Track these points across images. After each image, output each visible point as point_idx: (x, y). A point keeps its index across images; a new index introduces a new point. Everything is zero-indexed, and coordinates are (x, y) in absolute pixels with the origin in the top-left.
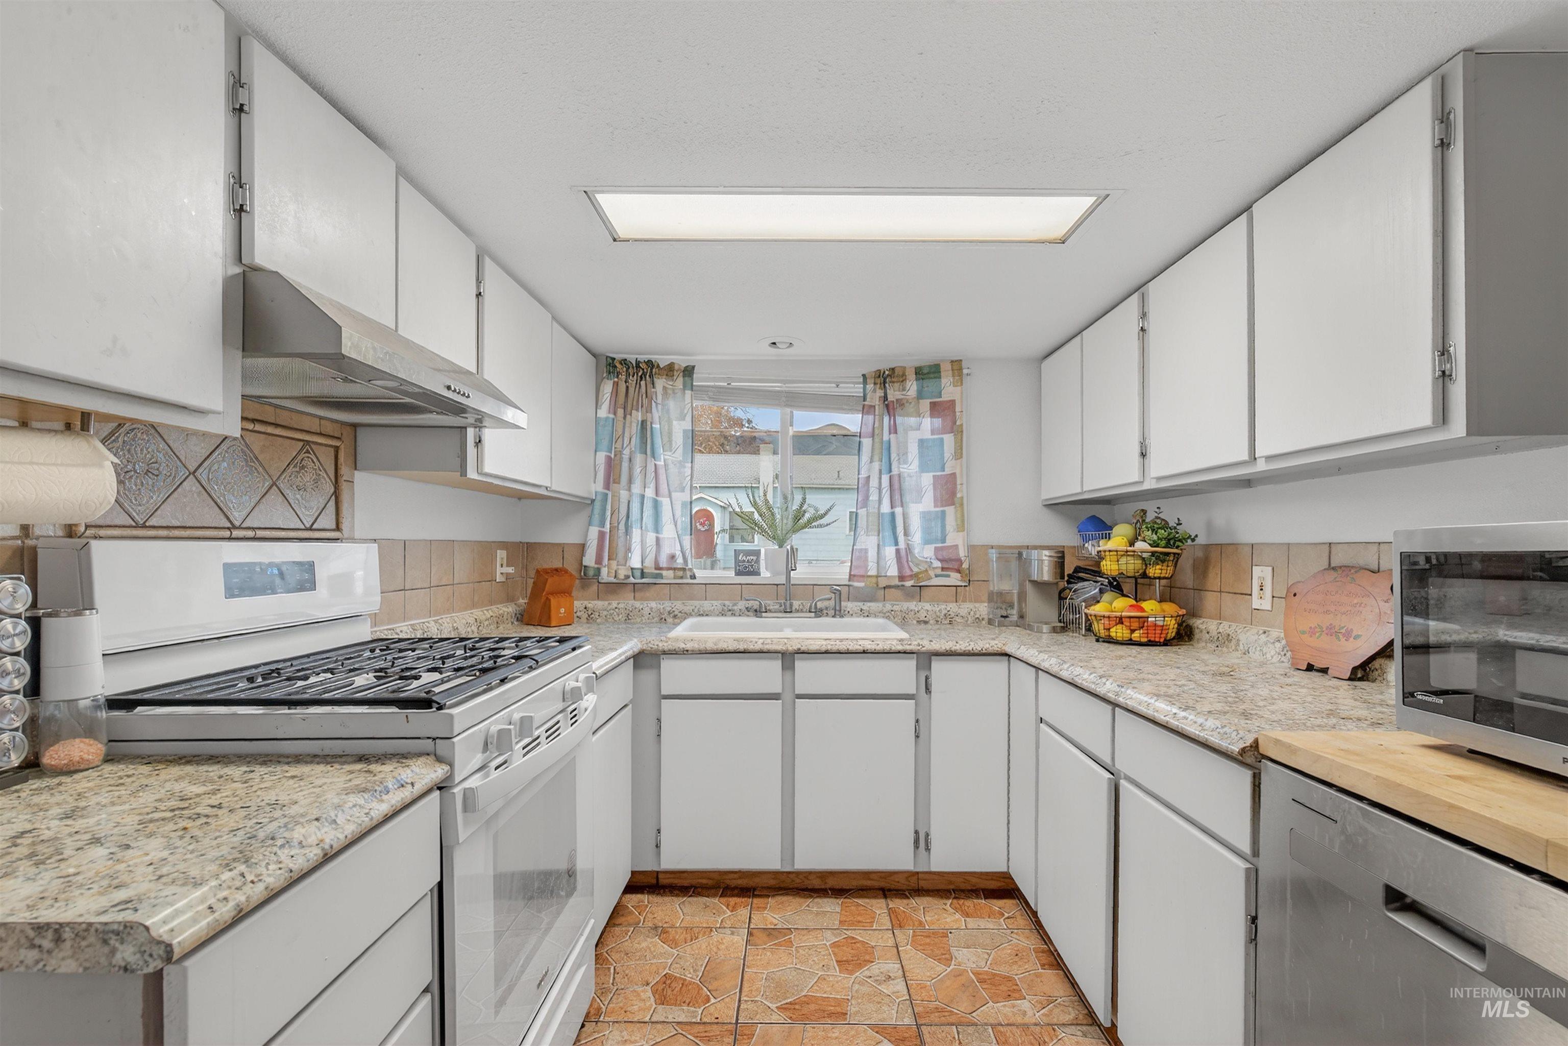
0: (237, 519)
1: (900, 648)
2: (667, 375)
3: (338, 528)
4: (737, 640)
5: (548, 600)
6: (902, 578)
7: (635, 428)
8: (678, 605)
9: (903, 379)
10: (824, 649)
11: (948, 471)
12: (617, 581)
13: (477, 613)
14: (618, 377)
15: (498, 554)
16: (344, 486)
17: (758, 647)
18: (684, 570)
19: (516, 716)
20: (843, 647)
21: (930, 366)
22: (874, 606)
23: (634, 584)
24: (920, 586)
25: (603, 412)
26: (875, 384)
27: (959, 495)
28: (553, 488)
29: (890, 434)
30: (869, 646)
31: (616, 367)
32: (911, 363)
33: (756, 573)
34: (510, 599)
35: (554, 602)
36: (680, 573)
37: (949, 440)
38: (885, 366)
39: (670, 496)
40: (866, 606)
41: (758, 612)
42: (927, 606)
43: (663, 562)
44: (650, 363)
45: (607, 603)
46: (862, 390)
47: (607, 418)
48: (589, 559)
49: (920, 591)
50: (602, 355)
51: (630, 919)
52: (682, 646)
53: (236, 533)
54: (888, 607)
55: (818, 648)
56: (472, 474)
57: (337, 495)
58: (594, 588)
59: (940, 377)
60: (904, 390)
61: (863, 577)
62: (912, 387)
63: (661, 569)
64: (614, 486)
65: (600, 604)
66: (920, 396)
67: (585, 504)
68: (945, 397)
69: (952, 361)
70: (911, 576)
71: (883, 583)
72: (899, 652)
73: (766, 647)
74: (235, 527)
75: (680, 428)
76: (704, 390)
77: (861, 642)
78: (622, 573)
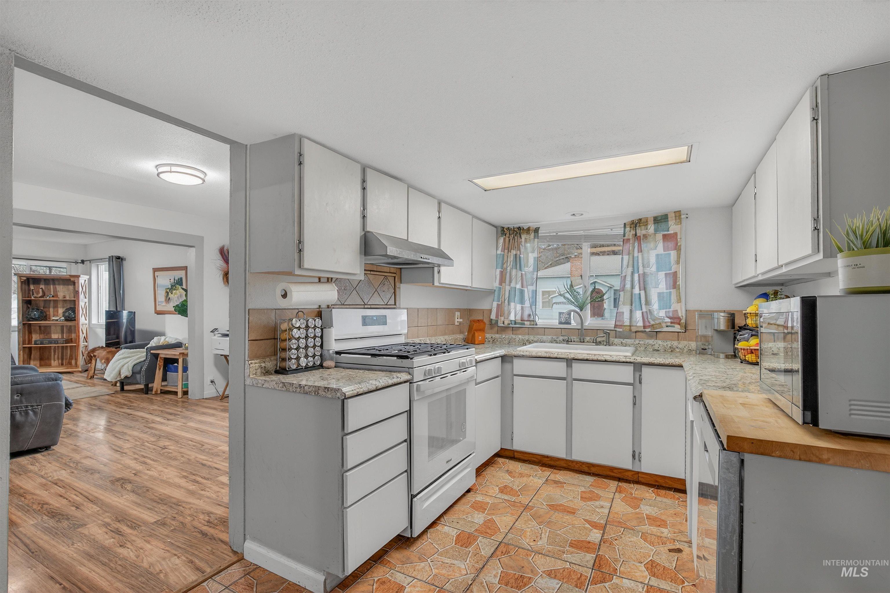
0: (366, 302)
1: (624, 360)
2: (527, 232)
3: (395, 304)
4: (546, 352)
5: (474, 333)
6: (644, 327)
7: (512, 258)
8: (532, 338)
9: (646, 223)
10: (586, 358)
11: (673, 271)
12: (504, 326)
13: (446, 337)
14: (505, 236)
15: (456, 314)
16: (397, 290)
17: (555, 356)
18: (533, 321)
19: (437, 367)
20: (595, 358)
21: (662, 216)
22: (629, 341)
23: (513, 327)
24: (657, 332)
25: (499, 252)
26: (631, 227)
27: (678, 283)
28: (473, 286)
29: (638, 252)
30: (608, 358)
31: (504, 231)
32: (650, 215)
33: (570, 324)
34: (461, 332)
35: (476, 334)
36: (533, 323)
37: (673, 254)
38: (636, 218)
39: (527, 288)
40: (624, 341)
41: (568, 342)
42: (660, 342)
43: (526, 318)
44: (519, 228)
45: (501, 335)
46: (623, 231)
47: (500, 254)
48: (493, 316)
49: (656, 334)
50: (499, 226)
51: (499, 466)
52: (522, 353)
53: (366, 306)
54: (637, 342)
55: (583, 357)
56: (436, 284)
57: (395, 293)
58: (496, 329)
59: (668, 221)
60: (647, 229)
61: (621, 326)
62: (651, 228)
63: (524, 321)
64: (503, 284)
65: (497, 336)
66: (656, 231)
67: (491, 292)
68: (671, 232)
69: (675, 212)
70: (650, 326)
71: (634, 329)
72: (624, 362)
73: (558, 356)
74: (366, 305)
75: (532, 257)
76: (545, 237)
77: (604, 356)
78: (506, 323)
